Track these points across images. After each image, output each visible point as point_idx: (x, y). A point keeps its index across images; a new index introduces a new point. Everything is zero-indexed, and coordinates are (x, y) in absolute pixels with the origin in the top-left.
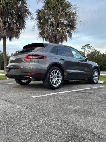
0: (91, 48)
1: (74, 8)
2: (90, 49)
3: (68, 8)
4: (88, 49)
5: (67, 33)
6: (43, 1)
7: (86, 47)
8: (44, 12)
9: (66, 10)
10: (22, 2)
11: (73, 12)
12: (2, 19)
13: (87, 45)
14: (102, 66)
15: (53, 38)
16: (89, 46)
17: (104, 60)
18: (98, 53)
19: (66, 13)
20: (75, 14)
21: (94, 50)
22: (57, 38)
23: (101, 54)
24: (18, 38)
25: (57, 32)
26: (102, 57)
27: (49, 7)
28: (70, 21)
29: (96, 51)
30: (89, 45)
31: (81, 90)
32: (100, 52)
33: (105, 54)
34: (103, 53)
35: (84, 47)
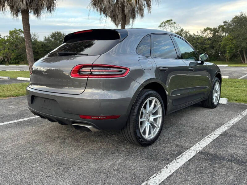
0: (175, 25)
2: (173, 28)
4: (170, 28)
7: (166, 24)
13: (169, 22)
15: (118, 11)
16: (172, 22)
18: (186, 35)
21: (179, 30)
23: (190, 35)
24: (52, 10)
29: (182, 30)
30: (171, 20)
32: (189, 32)
33: (197, 36)
34: (193, 34)
35: (164, 24)
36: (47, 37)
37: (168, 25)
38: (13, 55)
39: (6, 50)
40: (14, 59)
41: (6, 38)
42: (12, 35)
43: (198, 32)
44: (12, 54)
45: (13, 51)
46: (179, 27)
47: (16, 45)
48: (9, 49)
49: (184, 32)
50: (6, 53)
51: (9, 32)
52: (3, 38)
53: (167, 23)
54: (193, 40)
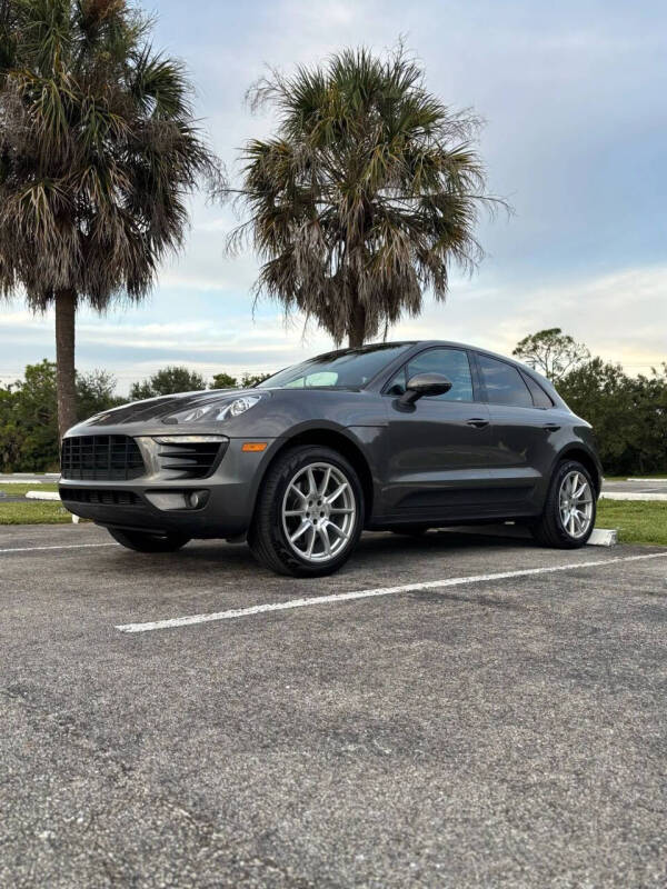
0: (571, 347)
1: (458, 129)
2: (564, 355)
3: (421, 129)
4: (552, 356)
5: (417, 266)
6: (285, 98)
7: (540, 343)
8: (286, 153)
9: (407, 138)
10: (161, 101)
11: (448, 148)
12: (48, 192)
13: (548, 335)
14: (637, 446)
15: (341, 295)
16: (559, 336)
17: (644, 415)
18: (612, 378)
19: (409, 158)
20: (461, 160)
21: (587, 361)
22: (364, 292)
23: (625, 380)
24: (141, 293)
25: (359, 259)
26: (635, 400)
27: (314, 124)
28: (435, 198)
29: (596, 364)
30: (558, 331)
31: (454, 582)
32: (619, 368)
33: (653, 382)
34: (640, 376)
35: (530, 344)
36: (141, 385)
37: (546, 347)
38: (28, 444)
39: (8, 426)
40: (32, 455)
41: (14, 390)
42: (34, 378)
43: (654, 372)
44: (27, 440)
45: (30, 429)
46: (586, 354)
47: (41, 410)
48: (18, 424)
49: (603, 368)
50: (9, 435)
51: (25, 370)
52: (5, 389)
53: (542, 339)
54: (640, 398)
